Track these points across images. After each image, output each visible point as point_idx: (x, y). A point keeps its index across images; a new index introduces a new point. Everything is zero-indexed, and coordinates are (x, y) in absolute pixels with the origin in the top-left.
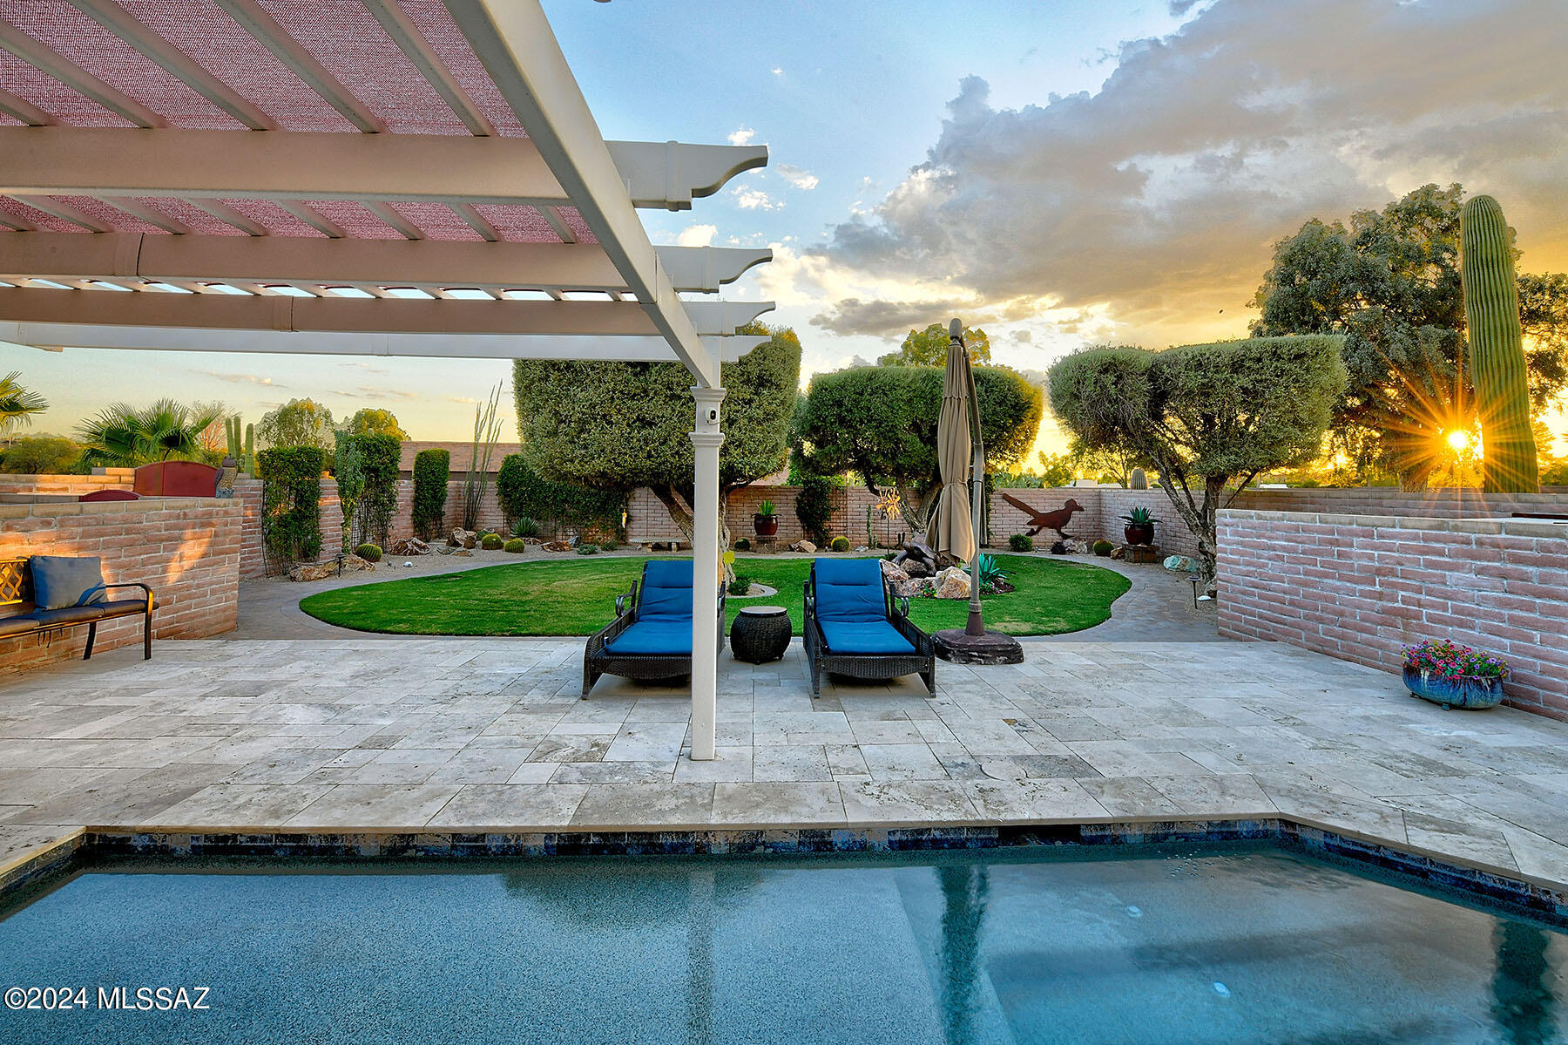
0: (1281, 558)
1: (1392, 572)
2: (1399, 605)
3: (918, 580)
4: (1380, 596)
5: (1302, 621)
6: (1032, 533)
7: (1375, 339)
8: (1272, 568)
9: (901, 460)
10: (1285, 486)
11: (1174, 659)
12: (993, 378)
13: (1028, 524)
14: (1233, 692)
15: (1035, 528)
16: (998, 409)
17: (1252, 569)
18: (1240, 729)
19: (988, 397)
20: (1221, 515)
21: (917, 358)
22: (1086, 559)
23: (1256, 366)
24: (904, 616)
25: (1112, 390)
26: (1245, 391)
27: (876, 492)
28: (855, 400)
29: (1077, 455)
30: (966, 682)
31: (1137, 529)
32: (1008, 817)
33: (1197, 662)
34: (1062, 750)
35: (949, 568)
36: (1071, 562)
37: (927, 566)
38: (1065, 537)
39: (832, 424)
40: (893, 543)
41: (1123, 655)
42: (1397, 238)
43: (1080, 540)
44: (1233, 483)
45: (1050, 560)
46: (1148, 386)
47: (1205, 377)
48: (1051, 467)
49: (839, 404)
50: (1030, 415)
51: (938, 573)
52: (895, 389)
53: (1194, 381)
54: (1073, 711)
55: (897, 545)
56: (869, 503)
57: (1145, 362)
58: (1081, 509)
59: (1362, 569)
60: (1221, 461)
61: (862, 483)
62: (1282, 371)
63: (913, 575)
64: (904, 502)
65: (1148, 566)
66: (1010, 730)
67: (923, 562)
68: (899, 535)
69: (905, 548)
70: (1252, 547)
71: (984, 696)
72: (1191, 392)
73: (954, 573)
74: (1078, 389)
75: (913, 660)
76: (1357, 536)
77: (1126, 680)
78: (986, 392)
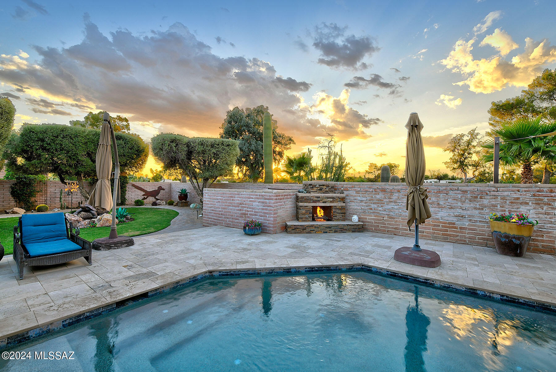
0: (219, 202)
1: (243, 204)
2: (244, 212)
3: (87, 221)
4: (240, 210)
5: (224, 219)
6: (144, 199)
7: (248, 143)
8: (217, 205)
9: (80, 169)
10: (228, 182)
11: (188, 235)
12: (128, 139)
13: (143, 195)
14: (203, 241)
15: (146, 197)
16: (130, 151)
17: (212, 205)
18: (203, 251)
19: (126, 146)
20: (205, 190)
21: (92, 125)
22: (164, 207)
23: (217, 147)
24: (77, 235)
25: (174, 149)
26: (215, 154)
27: (65, 183)
28: (52, 140)
29: (165, 170)
30: (108, 257)
31: (182, 196)
32: (120, 298)
33: (195, 235)
34: (145, 270)
35: (104, 214)
36: (159, 208)
37: (93, 215)
38: (157, 199)
39: (37, 150)
40: (75, 206)
41: (172, 236)
42: (255, 117)
43: (163, 200)
44: (210, 181)
45: (151, 208)
46: (186, 149)
47: (203, 148)
48: (155, 175)
49: (43, 140)
50: (144, 154)
51: (98, 217)
52: (77, 137)
53: (200, 149)
54: (151, 257)
55: (78, 207)
56: (62, 188)
57: (186, 141)
58: (164, 189)
59: (238, 203)
60: (207, 174)
61: (57, 179)
62: (224, 149)
63: (84, 219)
64: (81, 188)
65: (185, 207)
66: (126, 269)
67: (91, 213)
68: (79, 202)
69: (81, 207)
70: (213, 199)
71: (115, 260)
72: (199, 152)
73: (106, 216)
74: (162, 147)
75: (80, 252)
76: (236, 195)
77: (172, 244)
78: (125, 144)
